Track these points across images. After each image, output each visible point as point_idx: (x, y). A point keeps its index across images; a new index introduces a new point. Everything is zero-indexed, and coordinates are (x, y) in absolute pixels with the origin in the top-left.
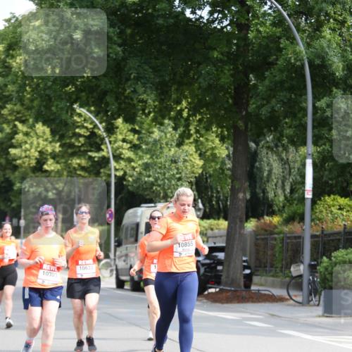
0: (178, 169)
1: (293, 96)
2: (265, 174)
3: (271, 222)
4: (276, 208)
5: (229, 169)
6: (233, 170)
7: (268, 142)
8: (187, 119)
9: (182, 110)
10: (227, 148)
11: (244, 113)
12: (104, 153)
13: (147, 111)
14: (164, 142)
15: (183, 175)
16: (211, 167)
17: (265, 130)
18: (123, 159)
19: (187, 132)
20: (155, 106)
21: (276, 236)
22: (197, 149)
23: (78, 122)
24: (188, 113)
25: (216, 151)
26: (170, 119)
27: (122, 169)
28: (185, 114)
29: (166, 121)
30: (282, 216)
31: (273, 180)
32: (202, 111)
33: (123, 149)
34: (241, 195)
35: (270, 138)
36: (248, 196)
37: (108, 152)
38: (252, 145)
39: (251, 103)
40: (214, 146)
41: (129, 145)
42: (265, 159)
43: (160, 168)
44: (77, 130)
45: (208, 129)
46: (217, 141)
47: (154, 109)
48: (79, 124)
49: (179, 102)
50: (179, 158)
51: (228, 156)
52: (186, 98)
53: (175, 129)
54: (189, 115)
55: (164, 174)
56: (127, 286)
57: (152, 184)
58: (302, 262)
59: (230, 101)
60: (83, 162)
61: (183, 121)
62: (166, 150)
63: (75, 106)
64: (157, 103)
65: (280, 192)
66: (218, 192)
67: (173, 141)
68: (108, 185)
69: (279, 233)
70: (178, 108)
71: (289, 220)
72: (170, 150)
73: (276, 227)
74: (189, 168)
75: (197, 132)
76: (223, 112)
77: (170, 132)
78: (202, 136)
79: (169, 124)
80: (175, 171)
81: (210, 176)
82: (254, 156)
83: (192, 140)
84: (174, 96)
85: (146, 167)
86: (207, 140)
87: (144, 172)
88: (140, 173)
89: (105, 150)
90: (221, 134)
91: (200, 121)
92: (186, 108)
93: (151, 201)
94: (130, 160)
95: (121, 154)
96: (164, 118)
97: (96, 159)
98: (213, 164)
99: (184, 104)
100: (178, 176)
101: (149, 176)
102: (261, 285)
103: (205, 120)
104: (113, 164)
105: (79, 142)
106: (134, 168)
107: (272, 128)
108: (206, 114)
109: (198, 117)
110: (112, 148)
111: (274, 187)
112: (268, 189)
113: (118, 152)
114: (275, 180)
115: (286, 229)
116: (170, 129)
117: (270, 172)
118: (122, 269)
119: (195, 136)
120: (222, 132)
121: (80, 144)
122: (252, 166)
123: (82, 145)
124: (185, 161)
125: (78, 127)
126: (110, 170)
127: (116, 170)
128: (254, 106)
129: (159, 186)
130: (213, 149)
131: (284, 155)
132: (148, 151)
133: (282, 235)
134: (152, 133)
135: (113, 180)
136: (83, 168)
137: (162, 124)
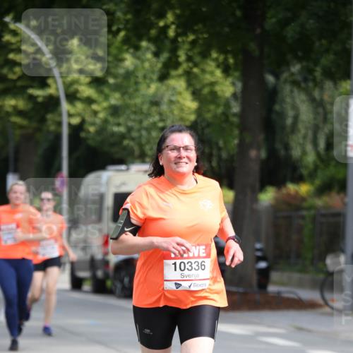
0: (160, 114)
1: (332, 5)
2: (289, 121)
3: (297, 193)
4: (305, 172)
5: (235, 115)
6: (242, 115)
7: (293, 74)
8: (174, 41)
9: (166, 27)
10: (233, 84)
11: (258, 31)
12: (51, 91)
13: (114, 28)
14: (140, 74)
15: (169, 123)
16: (209, 111)
17: (289, 57)
18: (79, 99)
19: (174, 60)
20: (127, 21)
21: (304, 213)
22: (189, 84)
23: (12, 44)
24: (176, 31)
25: (217, 88)
26: (149, 40)
27: (79, 115)
28: (171, 33)
29: (144, 44)
30: (312, 183)
31: (299, 131)
32: (196, 28)
33: (81, 84)
34: (253, 153)
35: (296, 68)
36: (263, 154)
37: (57, 89)
38: (270, 79)
39: (269, 15)
40: (213, 80)
41: (88, 80)
42: (288, 100)
43: (135, 113)
44: (11, 56)
45: (205, 55)
46: (218, 73)
47: (125, 25)
48: (14, 47)
49: (162, 15)
50: (162, 98)
51: (234, 95)
52: (172, 8)
53: (156, 54)
54: (178, 35)
55: (141, 122)
56: (87, 287)
57: (123, 136)
58: (343, 251)
59: (238, 13)
60: (21, 104)
61: (168, 43)
62: (143, 87)
63: (8, 19)
64: (129, 16)
65: (309, 147)
66: (220, 149)
67: (153, 72)
68: (58, 137)
69: (309, 208)
70: (162, 24)
71: (323, 190)
72: (149, 86)
73: (303, 199)
74: (176, 112)
75: (189, 59)
76: (227, 30)
77: (148, 60)
78: (196, 65)
79: (148, 49)
80: (157, 118)
81: (209, 125)
82: (272, 96)
83: (180, 71)
84: (155, 6)
85: (115, 111)
86: (203, 71)
87: (111, 119)
88: (105, 121)
89: (53, 86)
90: (223, 63)
91: (193, 43)
92: (173, 23)
93: (120, 161)
94: (89, 101)
95: (77, 91)
96: (140, 38)
97: (40, 100)
98: (212, 107)
99: (170, 17)
100: (161, 125)
101: (119, 125)
102: (283, 284)
103: (201, 42)
104: (65, 106)
105: (14, 73)
106: (95, 113)
107: (300, 54)
108: (202, 33)
109: (191, 37)
110: (64, 83)
111: (301, 141)
112: (293, 144)
113: (72, 89)
114: (303, 131)
115: (319, 202)
116: (149, 56)
117: (296, 118)
118: (79, 262)
119: (185, 66)
120: (226, 59)
121: (14, 77)
122: (270, 110)
123: (20, 78)
124: (171, 102)
125: (12, 51)
126: (60, 115)
127: (70, 115)
128: (274, 20)
129: (133, 139)
130: (213, 84)
131: (316, 94)
132: (117, 88)
133: (313, 212)
134: (122, 60)
135: (65, 132)
136: (20, 113)
137: (137, 48)
